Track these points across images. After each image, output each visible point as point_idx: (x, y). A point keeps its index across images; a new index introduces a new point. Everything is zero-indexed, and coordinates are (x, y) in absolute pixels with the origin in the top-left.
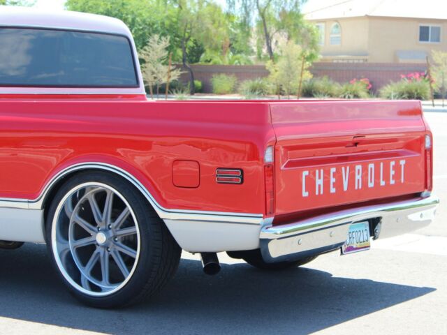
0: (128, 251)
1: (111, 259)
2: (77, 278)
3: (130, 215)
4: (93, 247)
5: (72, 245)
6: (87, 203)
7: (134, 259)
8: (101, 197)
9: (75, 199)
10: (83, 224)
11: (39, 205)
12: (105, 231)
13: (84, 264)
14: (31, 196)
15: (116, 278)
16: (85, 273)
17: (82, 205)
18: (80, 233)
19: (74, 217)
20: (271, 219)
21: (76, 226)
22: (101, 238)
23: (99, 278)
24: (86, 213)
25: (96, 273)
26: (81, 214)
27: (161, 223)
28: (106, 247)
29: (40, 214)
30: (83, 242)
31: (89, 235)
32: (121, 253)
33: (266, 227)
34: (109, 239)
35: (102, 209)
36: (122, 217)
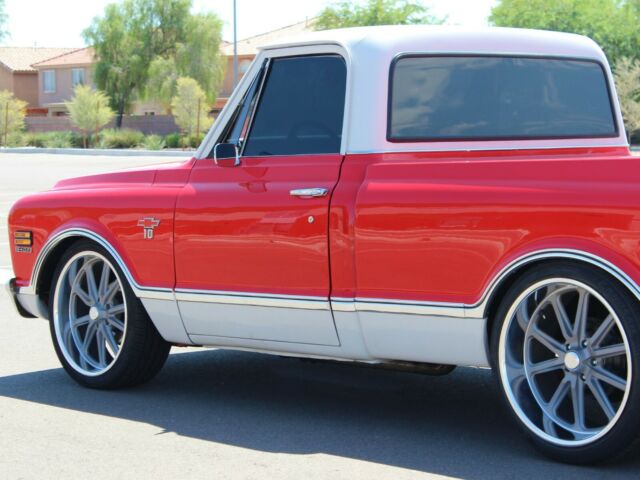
0: (613, 380)
1: (587, 390)
2: (537, 417)
3: (616, 326)
4: (560, 373)
5: (528, 370)
6: (549, 309)
7: (623, 393)
8: (570, 299)
9: (531, 303)
10: (545, 339)
11: (480, 311)
12: (578, 350)
13: (547, 398)
14: (469, 299)
15: (595, 419)
16: (549, 412)
17: (542, 312)
18: (541, 353)
19: (531, 329)
21: (535, 342)
22: (572, 361)
23: (570, 420)
24: (549, 324)
25: (566, 411)
26: (542, 325)
28: (579, 373)
29: (481, 325)
30: (545, 366)
31: (552, 356)
32: (602, 383)
34: (583, 362)
35: (572, 319)
36: (603, 329)
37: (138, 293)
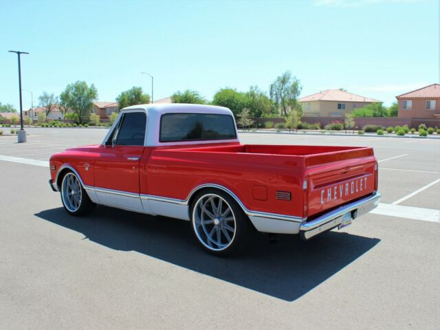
0: (230, 228)
1: (221, 231)
2: (205, 239)
3: (231, 212)
4: (213, 225)
5: (202, 223)
6: (209, 203)
7: (233, 233)
8: (216, 200)
9: (205, 200)
10: (208, 213)
11: (186, 203)
12: (219, 218)
13: (209, 232)
14: (183, 198)
15: (225, 241)
16: (209, 238)
17: (207, 204)
18: (206, 218)
19: (204, 209)
20: (306, 219)
21: (205, 214)
22: (216, 222)
23: (216, 240)
24: (209, 208)
25: (215, 237)
26: (207, 208)
27: (246, 216)
28: (219, 225)
29: (187, 207)
30: (208, 222)
31: (210, 219)
32: (227, 230)
33: (303, 223)
34: (220, 223)
35: (217, 206)
36: (227, 211)
37: (84, 188)
